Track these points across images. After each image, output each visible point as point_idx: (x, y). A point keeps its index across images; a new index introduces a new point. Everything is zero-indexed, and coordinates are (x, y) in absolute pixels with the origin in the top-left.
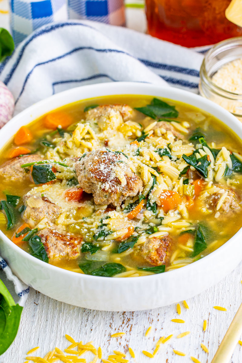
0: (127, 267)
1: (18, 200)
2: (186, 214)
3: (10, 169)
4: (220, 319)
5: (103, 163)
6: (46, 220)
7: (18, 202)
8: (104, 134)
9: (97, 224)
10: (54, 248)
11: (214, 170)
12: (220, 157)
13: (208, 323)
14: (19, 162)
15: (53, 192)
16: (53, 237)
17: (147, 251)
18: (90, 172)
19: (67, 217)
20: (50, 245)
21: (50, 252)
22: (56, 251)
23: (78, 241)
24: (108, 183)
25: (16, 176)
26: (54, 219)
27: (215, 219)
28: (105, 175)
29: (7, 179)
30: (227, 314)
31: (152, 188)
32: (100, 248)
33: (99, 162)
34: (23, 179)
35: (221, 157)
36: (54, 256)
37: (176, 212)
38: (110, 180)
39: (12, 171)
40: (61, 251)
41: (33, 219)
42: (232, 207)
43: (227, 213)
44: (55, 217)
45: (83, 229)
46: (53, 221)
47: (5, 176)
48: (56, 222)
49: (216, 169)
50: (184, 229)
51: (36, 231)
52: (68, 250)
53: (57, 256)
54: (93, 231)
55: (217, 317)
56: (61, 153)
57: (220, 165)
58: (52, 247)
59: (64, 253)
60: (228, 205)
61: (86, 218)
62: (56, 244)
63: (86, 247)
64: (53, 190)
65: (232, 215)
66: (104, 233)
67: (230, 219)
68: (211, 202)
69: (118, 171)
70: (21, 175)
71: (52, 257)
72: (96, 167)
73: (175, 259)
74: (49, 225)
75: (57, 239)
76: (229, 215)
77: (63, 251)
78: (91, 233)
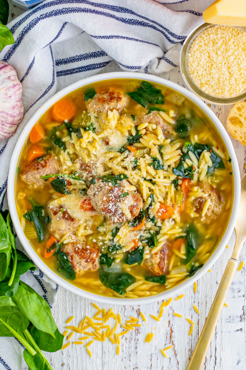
0: (137, 277)
1: (43, 211)
2: (178, 219)
3: (32, 177)
4: (206, 279)
5: (111, 202)
6: (68, 234)
7: (43, 213)
8: (104, 134)
9: (109, 238)
10: (79, 265)
11: (198, 172)
12: (202, 159)
13: (197, 284)
14: (39, 173)
15: (71, 202)
16: (77, 257)
17: (151, 264)
18: (101, 211)
19: (85, 229)
20: (75, 263)
21: (76, 269)
22: (81, 267)
23: (96, 253)
24: (116, 217)
25: (37, 183)
26: (75, 231)
27: (201, 222)
28: (114, 212)
29: (31, 186)
30: (211, 274)
31: (151, 205)
32: (114, 259)
33: (107, 201)
34: (43, 185)
35: (204, 160)
36: (79, 271)
37: (171, 219)
38: (117, 214)
39: (34, 179)
40: (84, 267)
41: (58, 234)
42: (214, 212)
43: (210, 216)
44: (75, 230)
45: (99, 242)
46: (74, 233)
47: (28, 183)
48: (76, 234)
49: (200, 172)
50: (177, 235)
51: (61, 245)
52: (90, 266)
53: (82, 271)
54: (107, 244)
55: (204, 278)
56: (71, 155)
57: (203, 168)
58: (77, 265)
59: (87, 269)
60: (210, 211)
61: (100, 227)
62: (80, 262)
63: (103, 259)
64: (70, 200)
65: (214, 217)
66: (116, 248)
67: (213, 222)
68: (197, 205)
69: (123, 208)
70: (41, 183)
71: (78, 272)
72: (105, 207)
73: (173, 268)
74: (71, 239)
75: (80, 258)
76: (211, 218)
77: (86, 267)
78: (105, 246)
